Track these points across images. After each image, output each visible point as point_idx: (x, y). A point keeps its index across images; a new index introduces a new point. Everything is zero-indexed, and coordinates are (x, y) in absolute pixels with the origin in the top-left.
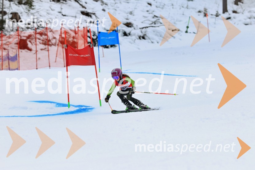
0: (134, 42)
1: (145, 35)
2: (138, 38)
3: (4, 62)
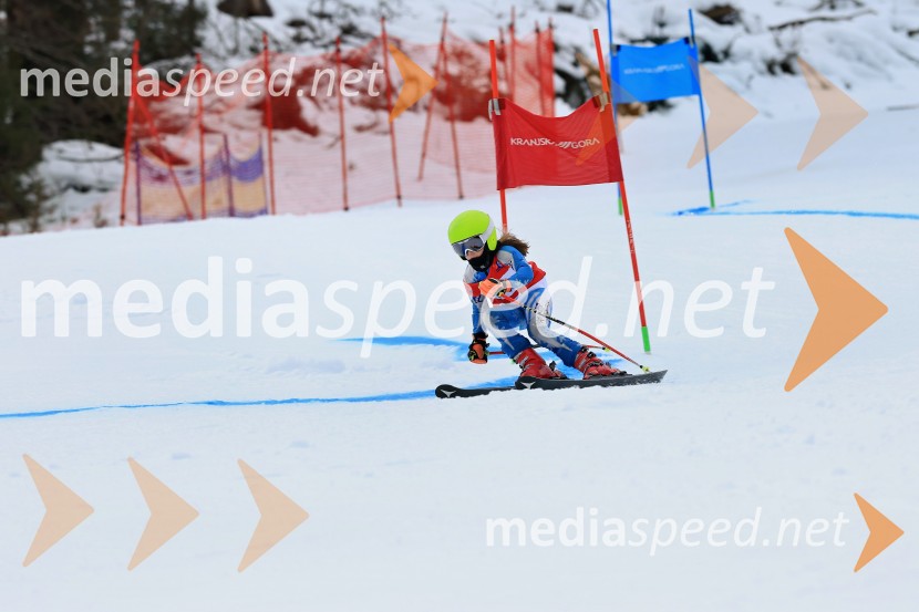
0: (748, 86)
1: (793, 55)
2: (763, 67)
3: (208, 184)
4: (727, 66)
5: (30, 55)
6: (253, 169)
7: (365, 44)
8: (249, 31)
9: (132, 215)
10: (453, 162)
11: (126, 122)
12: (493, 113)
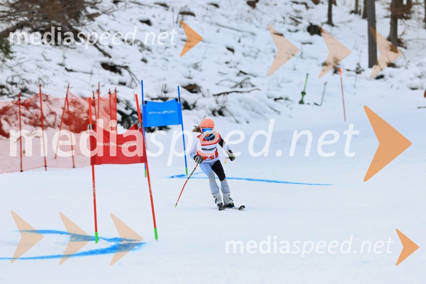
1: (224, 107)
2: (211, 113)
4: (194, 111)
7: (32, 97)
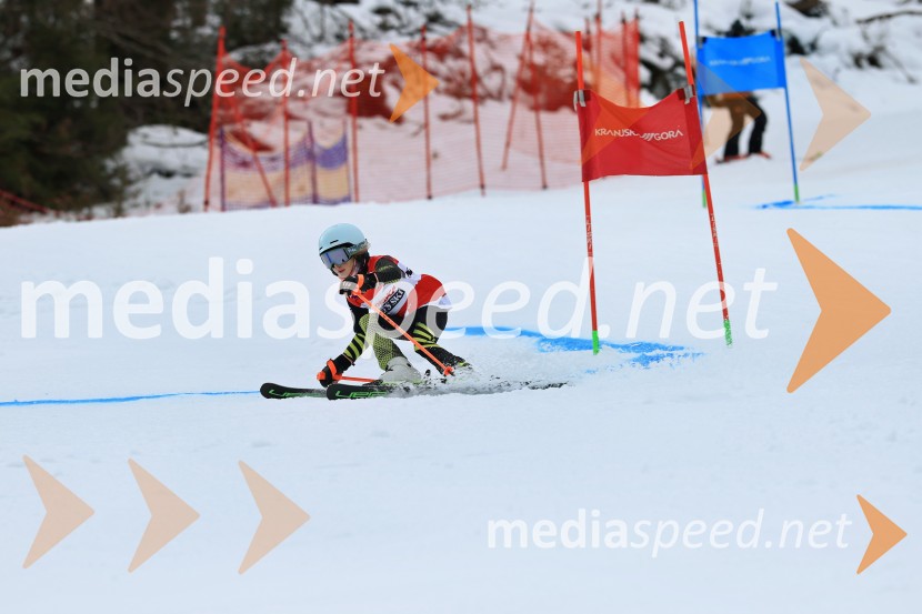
0: (834, 79)
1: (880, 49)
2: (850, 60)
3: (292, 171)
4: (813, 59)
5: (116, 39)
6: (337, 156)
7: (451, 32)
8: (335, 18)
9: (215, 201)
10: (537, 151)
11: (211, 107)
12: (578, 105)
